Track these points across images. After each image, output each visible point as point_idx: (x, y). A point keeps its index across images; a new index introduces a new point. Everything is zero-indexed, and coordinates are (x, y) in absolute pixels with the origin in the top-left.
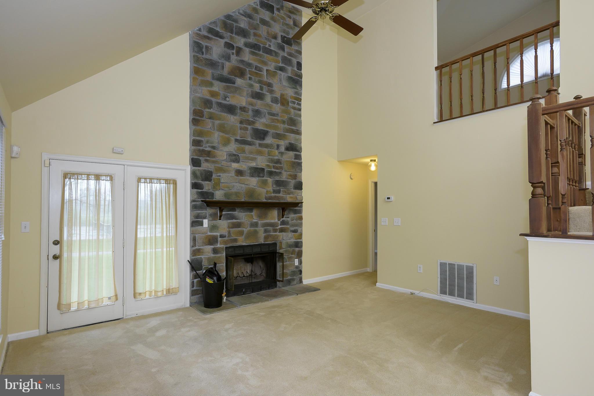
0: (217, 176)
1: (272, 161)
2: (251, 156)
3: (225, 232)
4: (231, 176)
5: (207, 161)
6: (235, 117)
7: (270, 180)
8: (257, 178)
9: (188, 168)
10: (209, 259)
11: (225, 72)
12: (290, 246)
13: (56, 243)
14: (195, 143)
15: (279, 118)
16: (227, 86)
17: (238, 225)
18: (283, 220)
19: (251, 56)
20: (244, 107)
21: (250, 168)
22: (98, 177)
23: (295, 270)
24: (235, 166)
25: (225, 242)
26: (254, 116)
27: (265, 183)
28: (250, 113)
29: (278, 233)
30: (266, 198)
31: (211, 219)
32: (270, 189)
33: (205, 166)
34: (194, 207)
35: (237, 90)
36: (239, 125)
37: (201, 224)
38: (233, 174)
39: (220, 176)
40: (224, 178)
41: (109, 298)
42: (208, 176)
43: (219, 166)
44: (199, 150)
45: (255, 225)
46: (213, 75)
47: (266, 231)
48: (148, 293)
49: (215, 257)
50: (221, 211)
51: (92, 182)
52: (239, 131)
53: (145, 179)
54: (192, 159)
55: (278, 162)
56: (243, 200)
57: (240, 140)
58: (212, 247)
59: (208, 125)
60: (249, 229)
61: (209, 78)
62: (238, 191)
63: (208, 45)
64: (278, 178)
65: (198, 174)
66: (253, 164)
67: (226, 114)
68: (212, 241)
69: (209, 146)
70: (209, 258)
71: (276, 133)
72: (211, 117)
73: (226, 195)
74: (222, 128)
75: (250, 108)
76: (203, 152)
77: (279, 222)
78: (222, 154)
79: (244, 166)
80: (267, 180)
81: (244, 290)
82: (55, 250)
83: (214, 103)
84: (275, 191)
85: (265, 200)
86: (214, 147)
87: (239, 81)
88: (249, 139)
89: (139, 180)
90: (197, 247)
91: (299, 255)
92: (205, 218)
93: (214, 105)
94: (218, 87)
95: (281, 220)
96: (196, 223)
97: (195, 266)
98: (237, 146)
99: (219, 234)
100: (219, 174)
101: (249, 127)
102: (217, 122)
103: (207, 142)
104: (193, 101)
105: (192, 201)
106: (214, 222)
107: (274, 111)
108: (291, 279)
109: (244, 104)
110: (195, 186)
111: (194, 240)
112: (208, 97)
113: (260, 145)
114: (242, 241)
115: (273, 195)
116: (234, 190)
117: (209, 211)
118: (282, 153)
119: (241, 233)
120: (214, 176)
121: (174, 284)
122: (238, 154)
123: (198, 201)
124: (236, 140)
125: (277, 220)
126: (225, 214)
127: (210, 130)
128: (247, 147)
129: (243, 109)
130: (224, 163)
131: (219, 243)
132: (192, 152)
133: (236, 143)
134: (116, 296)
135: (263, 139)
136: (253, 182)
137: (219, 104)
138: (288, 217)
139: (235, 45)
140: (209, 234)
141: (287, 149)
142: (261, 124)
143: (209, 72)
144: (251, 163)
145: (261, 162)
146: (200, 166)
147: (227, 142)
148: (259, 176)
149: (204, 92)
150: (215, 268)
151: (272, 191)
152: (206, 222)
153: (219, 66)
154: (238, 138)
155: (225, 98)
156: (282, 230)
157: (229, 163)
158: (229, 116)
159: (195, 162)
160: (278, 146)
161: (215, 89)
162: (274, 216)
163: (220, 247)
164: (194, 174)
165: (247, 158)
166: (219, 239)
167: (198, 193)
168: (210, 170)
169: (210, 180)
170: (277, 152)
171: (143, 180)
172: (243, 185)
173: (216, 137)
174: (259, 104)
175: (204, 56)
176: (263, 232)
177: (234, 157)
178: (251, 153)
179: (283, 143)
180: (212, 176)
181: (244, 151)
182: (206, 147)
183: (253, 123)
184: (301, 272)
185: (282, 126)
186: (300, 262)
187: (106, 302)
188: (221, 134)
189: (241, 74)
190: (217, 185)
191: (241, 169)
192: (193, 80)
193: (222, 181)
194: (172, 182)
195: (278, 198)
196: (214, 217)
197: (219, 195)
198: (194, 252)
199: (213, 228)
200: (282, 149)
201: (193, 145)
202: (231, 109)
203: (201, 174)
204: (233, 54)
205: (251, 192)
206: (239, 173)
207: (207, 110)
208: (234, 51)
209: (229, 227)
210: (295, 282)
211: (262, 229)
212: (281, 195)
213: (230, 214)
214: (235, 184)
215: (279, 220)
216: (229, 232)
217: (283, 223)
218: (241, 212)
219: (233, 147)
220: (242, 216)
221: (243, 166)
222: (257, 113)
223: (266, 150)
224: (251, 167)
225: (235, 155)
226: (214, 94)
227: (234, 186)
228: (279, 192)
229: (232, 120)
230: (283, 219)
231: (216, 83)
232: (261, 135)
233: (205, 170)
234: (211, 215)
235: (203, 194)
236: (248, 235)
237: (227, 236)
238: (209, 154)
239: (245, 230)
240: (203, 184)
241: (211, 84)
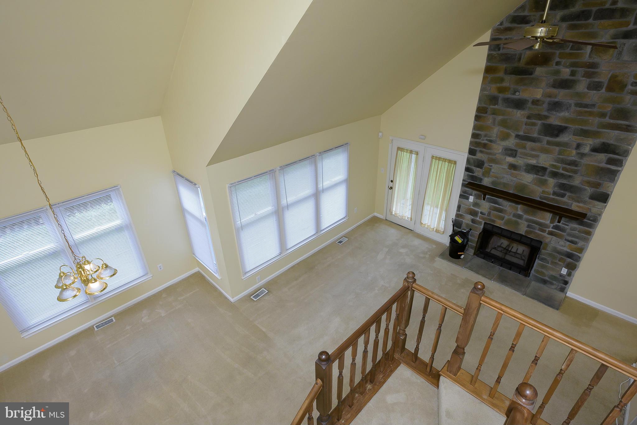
0: (489, 166)
1: (563, 161)
2: (533, 153)
3: (486, 211)
4: (503, 169)
5: (482, 152)
6: (523, 112)
7: (552, 182)
8: (535, 176)
9: (466, 155)
10: (467, 225)
11: (522, 64)
12: (559, 253)
13: (392, 181)
14: (474, 136)
15: (595, 110)
16: (521, 78)
17: (501, 211)
18: (556, 225)
20: (538, 101)
21: (526, 165)
22: (411, 152)
23: (558, 276)
24: (510, 160)
25: (483, 219)
26: (549, 110)
27: (543, 183)
28: (545, 106)
29: (545, 234)
30: (540, 198)
31: (475, 197)
32: (551, 190)
33: (479, 156)
34: (463, 185)
35: (534, 81)
36: (525, 120)
37: (467, 198)
38: (506, 167)
39: (491, 166)
40: (495, 168)
41: (408, 218)
42: (480, 164)
43: (494, 157)
44: (476, 142)
45: (520, 217)
46: (506, 69)
47: (528, 226)
48: (426, 226)
49: (472, 225)
50: (485, 194)
52: (524, 127)
54: (470, 148)
55: (574, 163)
56: (511, 192)
57: (522, 136)
58: (472, 217)
59: (489, 120)
60: (511, 217)
61: (501, 73)
62: (508, 183)
63: (507, 37)
64: (565, 181)
65: (472, 161)
66: (533, 162)
67: (511, 110)
68: (473, 214)
69: (487, 140)
70: (467, 223)
71: (582, 129)
72: (494, 113)
73: (493, 183)
74: (504, 124)
75: (547, 100)
76: (478, 144)
77: (552, 225)
78: (498, 148)
79: (520, 162)
80: (546, 180)
82: (391, 184)
83: (500, 99)
84: (555, 193)
85: (539, 199)
86: (491, 141)
87: (539, 71)
88: (535, 135)
89: (433, 157)
90: (460, 213)
91: (572, 268)
92: (471, 195)
93: (500, 101)
94: (509, 81)
95: (555, 224)
96: (464, 196)
97: (456, 224)
98: (517, 141)
99: (480, 211)
101: (539, 122)
102: (500, 118)
103: (485, 136)
104: (481, 100)
105: (463, 180)
106: (478, 201)
107: (587, 101)
108: (548, 281)
109: (539, 96)
110: (467, 169)
111: (459, 207)
112: (496, 93)
113: (549, 143)
114: (499, 223)
115: (551, 196)
116: (504, 181)
117: (475, 192)
118: (582, 155)
119: (502, 218)
120: (486, 165)
121: (441, 228)
122: (517, 150)
123: (467, 182)
124: (517, 136)
125: (548, 222)
126: (488, 198)
127: (491, 125)
128: (529, 144)
129: (536, 102)
130: (499, 156)
131: (478, 218)
132: (471, 143)
133: (516, 138)
134: (411, 219)
135: (557, 136)
136: (528, 178)
137: (506, 100)
138: (568, 225)
140: (472, 208)
141: (595, 150)
142: (555, 120)
143: (502, 67)
144: (530, 160)
145: (545, 160)
146: (475, 155)
147: (505, 137)
148: (537, 175)
149: (493, 89)
151: (552, 192)
152: (471, 199)
153: (515, 58)
154: (521, 133)
155: (515, 92)
156: (551, 233)
157: (505, 157)
158: (515, 111)
159: (472, 152)
160: (578, 146)
161: (505, 84)
162: (545, 217)
163: (478, 221)
164: (468, 161)
165: (526, 155)
166: (480, 214)
167: (468, 175)
168: (482, 160)
169: (481, 168)
170: (574, 152)
171: (435, 158)
172: (515, 179)
173: (496, 131)
174: (561, 95)
175: (500, 52)
176: (526, 226)
177: (510, 152)
178: (533, 149)
179: (589, 143)
180: (484, 165)
181: (525, 148)
182: (483, 140)
183: (546, 117)
184: (566, 283)
185: (597, 120)
186: (569, 274)
187: (406, 219)
188: (502, 129)
189: (545, 60)
190: (487, 173)
191: (516, 163)
192: (484, 78)
193: (493, 170)
194: (453, 162)
195: (557, 201)
196: (477, 197)
197: (487, 182)
198: (457, 215)
199: (475, 204)
200: (586, 150)
201: (472, 138)
202: (519, 104)
203: (474, 162)
205: (523, 187)
206: (513, 167)
207: (492, 107)
209: (490, 209)
210: (553, 287)
211: (526, 223)
212: (565, 199)
213: (494, 199)
214: (505, 176)
215: (552, 222)
216: (489, 214)
217: (556, 227)
218: (506, 201)
219: (511, 143)
220: (507, 205)
221: (519, 161)
222: (556, 106)
223: (557, 149)
224: (528, 164)
225: (511, 150)
226: (501, 90)
227: (504, 178)
228: (563, 196)
229: (518, 115)
230: (558, 224)
231: (508, 78)
232: (558, 131)
233: (478, 159)
234: (476, 195)
235: (472, 177)
236: (509, 222)
237: (486, 215)
238: (485, 146)
239: (507, 217)
240: (474, 169)
241: (502, 80)
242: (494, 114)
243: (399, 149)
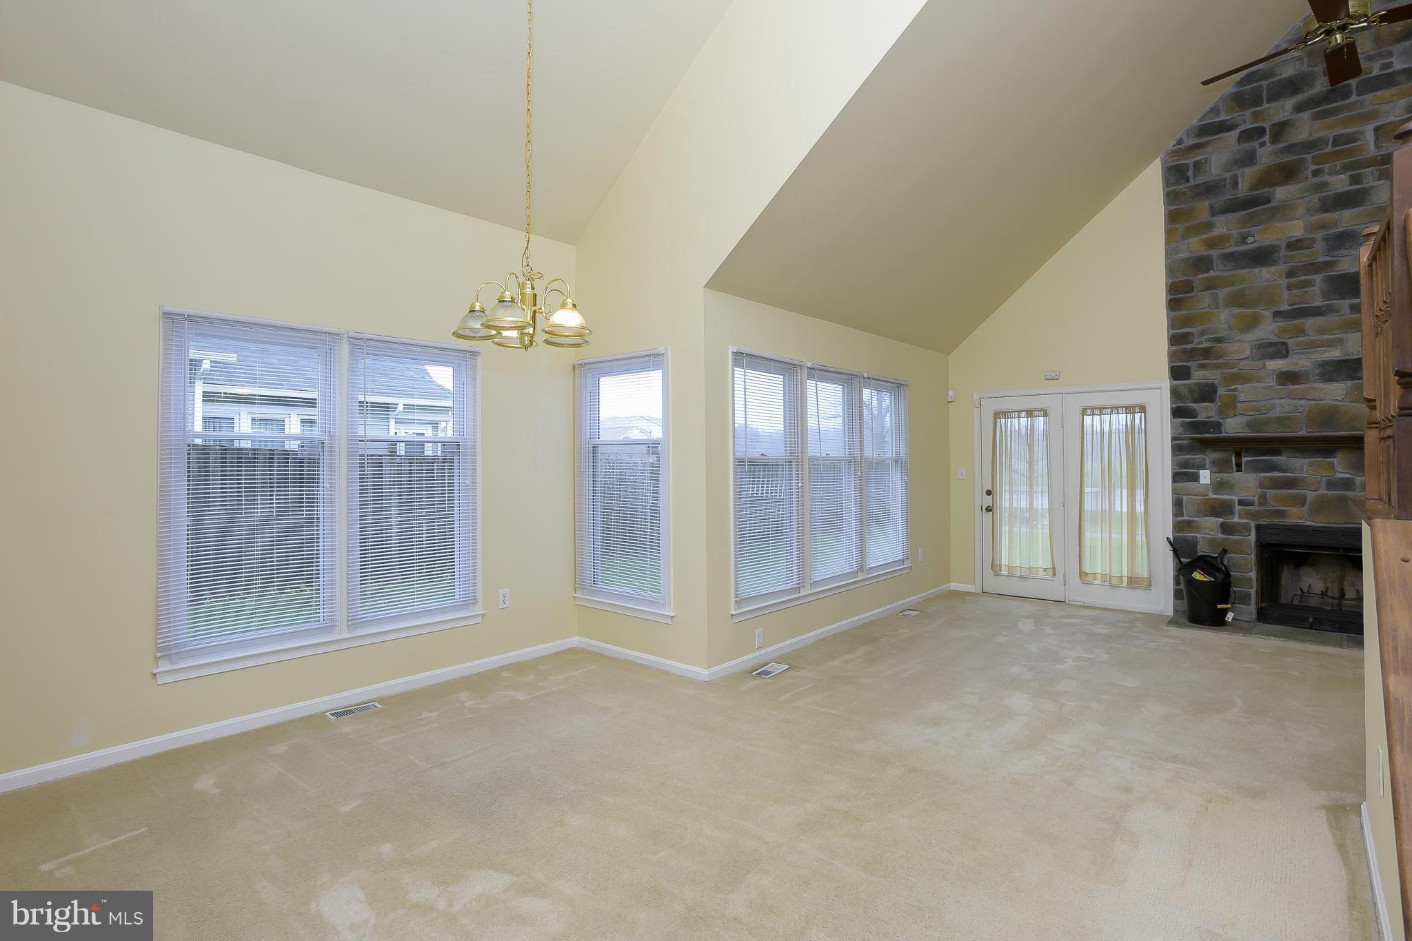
0: (1230, 391)
2: (1325, 337)
3: (1251, 495)
4: (1267, 387)
5: (1202, 366)
6: (1273, 269)
8: (1350, 383)
9: (1166, 383)
10: (1212, 542)
11: (1242, 190)
13: (989, 493)
14: (1174, 340)
16: (1249, 214)
17: (1291, 483)
19: (1318, 124)
20: (1300, 240)
21: (1319, 365)
22: (1030, 413)
24: (1276, 364)
25: (1252, 516)
26: (1331, 250)
28: (1320, 246)
31: (1214, 469)
33: (1199, 376)
34: (1177, 449)
35: (1282, 211)
36: (1284, 282)
37: (1196, 478)
38: (1272, 382)
39: (1235, 390)
40: (1245, 392)
41: (1045, 570)
42: (1207, 393)
43: (1236, 370)
44: (1185, 351)
45: (1346, 485)
46: (1212, 208)
48: (1099, 577)
49: (1227, 539)
50: (1238, 455)
51: (1024, 420)
52: (1286, 294)
53: (1093, 409)
54: (1171, 367)
56: (1303, 433)
57: (1288, 311)
58: (1221, 520)
59: (1204, 301)
60: (1323, 491)
61: (1204, 216)
62: (1287, 415)
63: (1195, 159)
65: (1185, 391)
66: (1334, 355)
67: (1246, 271)
68: (1220, 509)
69: (1207, 340)
70: (1211, 539)
72: (1210, 286)
73: (1251, 425)
74: (1237, 300)
75: (1319, 235)
76: (1191, 354)
78: (1241, 348)
79: (1301, 362)
81: (1311, 620)
82: (988, 501)
83: (1215, 259)
86: (1219, 340)
87: (1281, 193)
88: (1318, 303)
89: (1084, 412)
90: (1186, 518)
92: (1203, 468)
93: (1217, 263)
94: (1224, 225)
96: (1183, 474)
97: (1179, 547)
98: (1279, 324)
99: (1236, 498)
100: (1232, 387)
101: (1318, 278)
102: (1223, 293)
103: (1203, 333)
104: (1170, 270)
105: (1173, 439)
106: (1225, 476)
109: (1298, 233)
110: (1177, 413)
111: (1178, 505)
112: (1203, 251)
113: (1355, 308)
114: (1299, 516)
116: (1277, 413)
117: (1210, 456)
119: (1301, 501)
120: (1221, 392)
121: (1142, 571)
122: (1285, 340)
123: (1184, 439)
124: (1277, 314)
126: (1247, 462)
127: (1209, 310)
128: (1310, 323)
129: (1296, 245)
130: (1245, 364)
131: (1237, 516)
132: (1172, 356)
133: (1277, 319)
134: (1054, 569)
136: (1334, 392)
137: (1232, 258)
139: (1267, 125)
140: (1212, 496)
143: (1203, 208)
144: (1325, 352)
146: (1188, 378)
147: (1252, 323)
148: (1347, 378)
149: (1195, 246)
150: (1222, 559)
152: (1205, 477)
153: (1225, 186)
154: (1285, 307)
155: (1243, 240)
157: (1262, 362)
158: (1256, 271)
159: (1177, 373)
161: (1220, 230)
163: (1239, 523)
164: (1175, 393)
165: (1312, 345)
166: (1237, 508)
167: (1184, 425)
168: (1210, 381)
169: (1212, 400)
171: (1089, 411)
172: (1302, 402)
173: (1224, 318)
174: (1346, 219)
175: (1192, 183)
177: (1270, 350)
178: (1323, 331)
180: (1216, 392)
181: (1302, 332)
182: (1200, 342)
183: (1330, 264)
187: (1041, 574)
188: (1236, 310)
189: (1288, 173)
190: (1230, 407)
191: (1294, 368)
192: (1169, 233)
193: (1241, 399)
194: (1137, 409)
196: (1222, 465)
197: (1233, 426)
198: (1179, 526)
199: (1219, 486)
201: (1172, 345)
202: (1262, 257)
203: (1191, 392)
204: (1262, 145)
205: (1327, 416)
206: (1288, 378)
207: (1201, 276)
208: (1267, 138)
209: (1261, 486)
213: (1265, 460)
214: (1277, 401)
216: (1263, 497)
218: (1296, 457)
219: (1268, 329)
220: (1301, 466)
221: (1299, 362)
222: (1342, 240)
224: (1323, 361)
225: (1273, 344)
226: (1212, 243)
227: (1274, 406)
229: (1264, 275)
231: (1222, 219)
233: (1198, 383)
234: (1214, 463)
235: (1196, 427)
236: (1320, 506)
237: (1257, 503)
238: (1207, 353)
239: (1310, 495)
240: (1196, 408)
241: (1209, 226)
242: (1208, 289)
243: (997, 415)
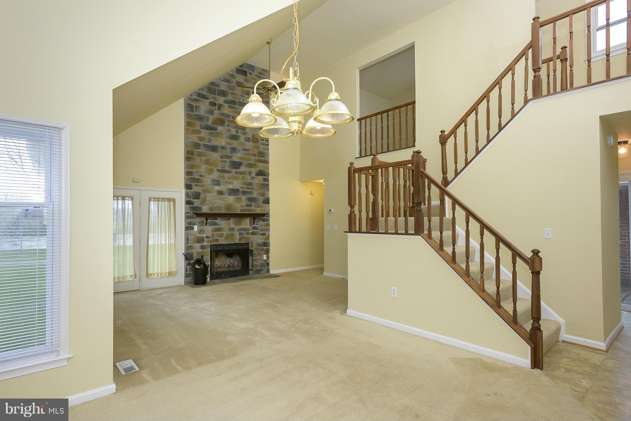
0: (204, 196)
1: (245, 184)
2: (229, 180)
3: (209, 234)
4: (214, 196)
5: (196, 185)
6: (217, 154)
7: (244, 198)
8: (234, 196)
9: (183, 191)
10: (198, 253)
11: (210, 123)
12: (259, 245)
14: (188, 173)
15: (251, 152)
16: (211, 132)
17: (219, 230)
18: (253, 226)
19: (230, 109)
20: (224, 146)
21: (228, 190)
22: (123, 198)
23: (263, 262)
24: (217, 188)
25: (210, 242)
26: (231, 152)
27: (239, 200)
28: (229, 150)
29: (250, 236)
30: (241, 211)
31: (199, 225)
32: (244, 204)
33: (195, 189)
34: (187, 217)
35: (219, 134)
36: (220, 159)
37: (193, 229)
38: (215, 194)
39: (206, 195)
40: (209, 196)
41: (131, 276)
42: (197, 196)
43: (205, 188)
44: (191, 178)
45: (233, 229)
46: (201, 125)
47: (240, 234)
48: (156, 274)
49: (203, 251)
50: (207, 220)
51: (120, 202)
52: (220, 164)
53: (154, 198)
54: (186, 184)
55: (250, 184)
56: (223, 212)
57: (221, 170)
58: (201, 244)
59: (197, 160)
60: (227, 232)
61: (198, 128)
62: (219, 206)
63: (196, 105)
64: (250, 195)
65: (190, 194)
66: (231, 187)
67: (210, 152)
68: (200, 240)
69: (198, 175)
70: (198, 252)
71: (249, 163)
73: (210, 209)
74: (207, 162)
75: (228, 146)
76: (193, 180)
77: (251, 228)
78: (208, 180)
80: (241, 198)
81: (224, 276)
83: (201, 145)
84: (247, 206)
85: (239, 212)
86: (201, 176)
87: (220, 128)
88: (228, 169)
89: (150, 199)
90: (189, 245)
91: (267, 252)
92: (195, 224)
93: (202, 147)
94: (204, 133)
95: (252, 226)
96: (189, 228)
97: (188, 257)
98: (218, 174)
99: (205, 236)
100: (205, 194)
101: (228, 160)
102: (204, 158)
103: (197, 172)
104: (186, 145)
105: (186, 213)
106: (202, 227)
107: (246, 148)
108: (260, 269)
109: (224, 144)
110: (188, 202)
111: (187, 239)
112: (197, 141)
113: (236, 173)
114: (222, 241)
115: (246, 208)
116: (216, 205)
117: (198, 220)
118: (253, 178)
119: (222, 235)
120: (201, 196)
121: (173, 270)
122: (219, 180)
123: (190, 213)
124: (218, 170)
125: (249, 226)
126: (209, 222)
127: (199, 164)
128: (226, 175)
129: (223, 148)
130: (209, 187)
131: (205, 242)
132: (186, 180)
133: (218, 172)
134: (135, 275)
135: (239, 168)
136: (231, 199)
137: (205, 146)
138: (258, 224)
139: (217, 103)
140: (198, 235)
141: (257, 174)
142: (236, 158)
143: (198, 123)
144: (229, 185)
145: (237, 184)
146: (191, 189)
147: (211, 172)
148: (235, 195)
149: (194, 138)
150: (202, 259)
151: (245, 205)
152: (196, 228)
153: (205, 119)
154: (220, 168)
155: (210, 141)
156: (253, 234)
157: (212, 187)
158: (212, 153)
159: (188, 187)
160: (250, 173)
161: (202, 135)
162: (246, 223)
163: (206, 245)
164: (187, 195)
165: (226, 182)
166: (205, 239)
167: (190, 207)
168: (199, 191)
169: (199, 199)
170: (249, 177)
171: (152, 200)
172: (223, 202)
173: (203, 168)
174: (235, 143)
175: (195, 113)
176: (238, 235)
177: (216, 182)
178: (229, 178)
179: (254, 171)
180: (200, 196)
181: (224, 178)
182: (196, 176)
183: (230, 157)
184: (268, 264)
185: (253, 158)
186: (268, 257)
187: (129, 279)
188: (207, 166)
189: (222, 122)
190: (204, 202)
191: (221, 190)
192: (187, 130)
193: (208, 199)
194: (172, 200)
195: (250, 210)
196: (201, 223)
197: (205, 209)
198: (188, 248)
199: (201, 231)
200: (253, 175)
201: (186, 175)
202: (214, 149)
203: (192, 194)
204: (215, 109)
205: (229, 207)
206: (220, 193)
207: (197, 150)
208: (216, 107)
209: (212, 231)
210: (264, 272)
211: (238, 233)
212: (252, 208)
213: (213, 222)
215: (250, 226)
216: (213, 235)
217: (254, 228)
218: (222, 220)
219: (215, 175)
220: (222, 223)
221: (223, 188)
222: (234, 150)
223: (241, 176)
224: (229, 188)
225: (216, 181)
226: (201, 139)
227: (216, 202)
228: (251, 206)
229: (215, 156)
230: (254, 225)
231: (203, 131)
232: (236, 165)
233: (195, 192)
234: (199, 223)
235: (194, 208)
236: (228, 237)
237: (211, 237)
238: (198, 180)
239: (225, 233)
240: (194, 201)
241: (200, 132)
242: (199, 156)
